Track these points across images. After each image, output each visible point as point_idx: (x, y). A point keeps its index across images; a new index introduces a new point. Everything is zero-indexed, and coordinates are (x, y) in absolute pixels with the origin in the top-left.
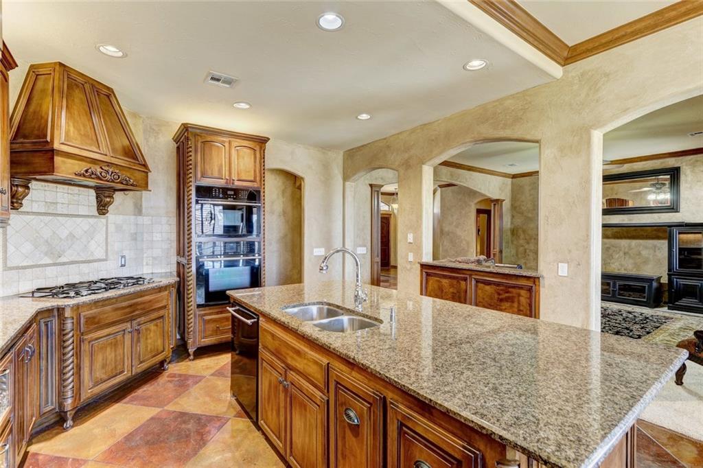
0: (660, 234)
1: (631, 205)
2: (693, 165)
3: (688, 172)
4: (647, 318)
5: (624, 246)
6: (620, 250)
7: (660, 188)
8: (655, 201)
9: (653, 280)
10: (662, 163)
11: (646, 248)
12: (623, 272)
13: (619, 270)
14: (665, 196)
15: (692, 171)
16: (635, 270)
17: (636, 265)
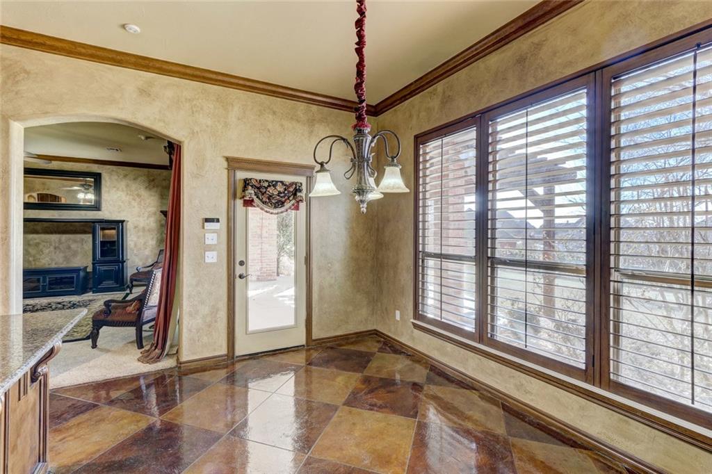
0: (87, 230)
1: (63, 201)
2: (111, 173)
3: (107, 178)
4: (75, 304)
5: (54, 240)
6: (51, 245)
7: (88, 189)
8: (85, 200)
9: (80, 270)
10: (87, 167)
11: (75, 241)
12: (53, 266)
13: (49, 264)
14: (91, 196)
15: (110, 178)
16: (65, 263)
17: (67, 259)
